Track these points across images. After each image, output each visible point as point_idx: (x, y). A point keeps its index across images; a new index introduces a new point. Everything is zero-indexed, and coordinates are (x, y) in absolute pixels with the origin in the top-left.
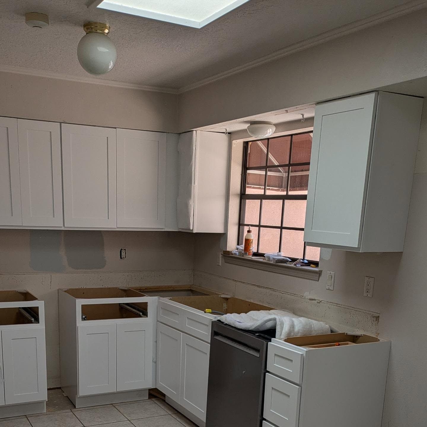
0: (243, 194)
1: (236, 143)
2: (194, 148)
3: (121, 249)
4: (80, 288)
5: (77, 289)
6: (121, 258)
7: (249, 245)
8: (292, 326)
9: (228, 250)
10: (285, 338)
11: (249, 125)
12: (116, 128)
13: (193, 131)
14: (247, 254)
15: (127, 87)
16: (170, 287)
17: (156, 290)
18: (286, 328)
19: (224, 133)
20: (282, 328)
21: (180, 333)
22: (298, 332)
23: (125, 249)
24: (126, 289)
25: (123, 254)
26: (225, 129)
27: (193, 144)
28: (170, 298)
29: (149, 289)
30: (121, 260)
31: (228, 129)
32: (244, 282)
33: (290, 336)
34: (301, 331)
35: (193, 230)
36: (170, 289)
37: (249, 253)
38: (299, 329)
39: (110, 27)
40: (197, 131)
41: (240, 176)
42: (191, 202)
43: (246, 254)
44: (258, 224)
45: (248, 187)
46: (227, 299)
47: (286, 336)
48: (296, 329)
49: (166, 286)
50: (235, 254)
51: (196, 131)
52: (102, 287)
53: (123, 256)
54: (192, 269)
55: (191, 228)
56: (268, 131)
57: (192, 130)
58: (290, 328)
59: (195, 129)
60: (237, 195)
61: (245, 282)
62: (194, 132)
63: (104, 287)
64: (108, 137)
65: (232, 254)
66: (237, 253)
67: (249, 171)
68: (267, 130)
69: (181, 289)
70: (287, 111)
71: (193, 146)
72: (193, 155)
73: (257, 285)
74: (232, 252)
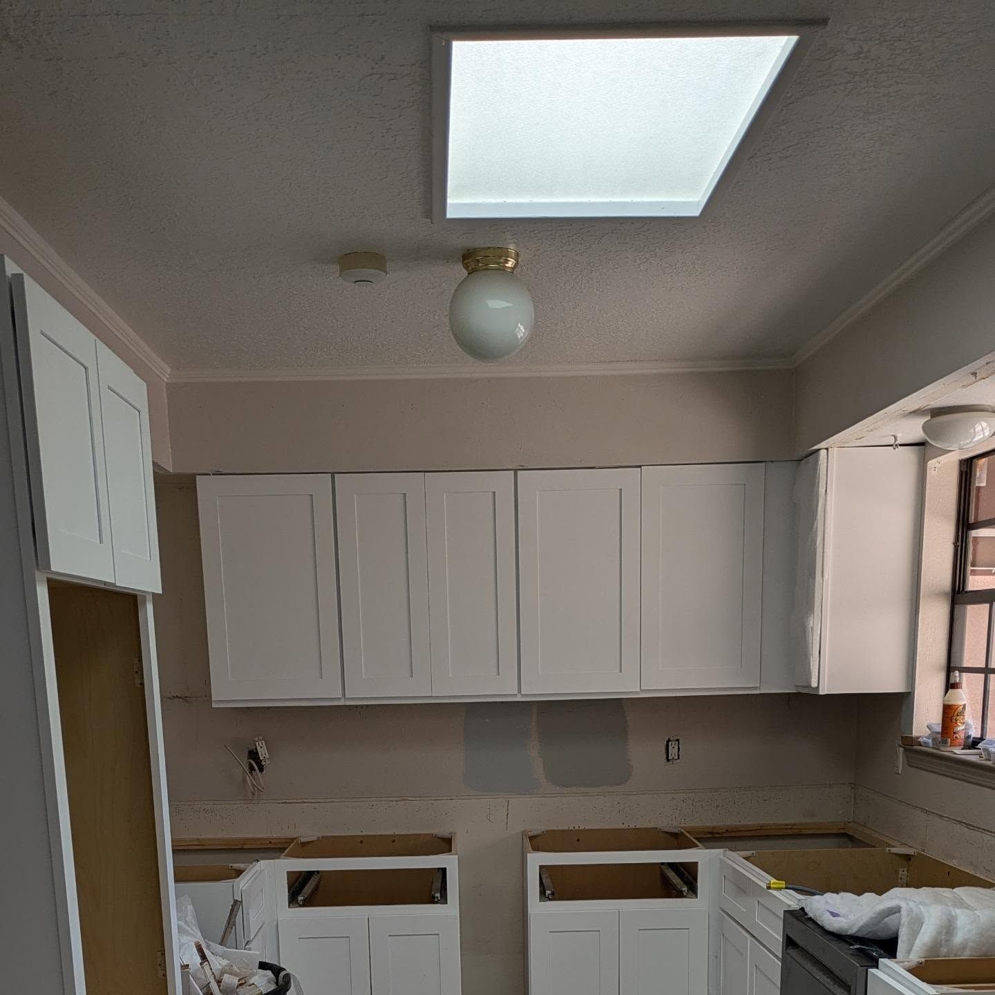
0: (959, 592)
1: (938, 465)
2: (820, 489)
3: (669, 740)
4: (571, 828)
5: (565, 831)
6: (668, 760)
7: (951, 722)
8: (948, 928)
9: (915, 734)
10: (919, 960)
11: (929, 418)
12: (640, 466)
13: (819, 450)
14: (946, 743)
15: (673, 371)
16: (789, 827)
17: (749, 834)
18: (926, 935)
19: (892, 445)
20: (915, 934)
21: (746, 937)
22: (964, 947)
23: (678, 740)
24: (676, 831)
25: (673, 751)
26: (893, 436)
27: (819, 482)
28: (752, 852)
29: (735, 832)
30: (667, 763)
31: (899, 435)
32: (941, 816)
33: (938, 957)
34: (971, 944)
35: (818, 688)
36: (789, 832)
37: (953, 740)
38: (966, 937)
39: (517, 255)
40: (830, 449)
41: (952, 546)
42: (813, 622)
43: (944, 742)
44: (984, 666)
45: (974, 573)
46: (908, 858)
47: (923, 956)
48: (958, 939)
49: (781, 825)
50: (926, 744)
51: (827, 449)
52: (621, 826)
53: (673, 755)
54: (850, 784)
55: (814, 684)
56: (978, 428)
57: (815, 447)
58: (939, 933)
59: (823, 445)
60: (943, 594)
61: (945, 815)
62: (823, 452)
63: (625, 826)
64: (621, 490)
65: (921, 745)
66: (930, 741)
67: (974, 533)
68: (975, 425)
69: (821, 832)
70: (974, 374)
71: (818, 487)
72: (819, 508)
73: (965, 823)
74: (920, 740)
